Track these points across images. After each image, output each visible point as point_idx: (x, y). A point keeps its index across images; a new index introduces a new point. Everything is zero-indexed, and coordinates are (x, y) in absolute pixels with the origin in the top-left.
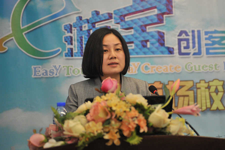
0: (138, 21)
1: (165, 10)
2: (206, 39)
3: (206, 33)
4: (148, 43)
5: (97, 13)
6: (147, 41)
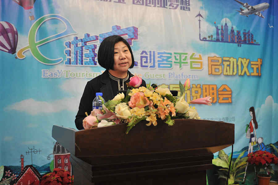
1: (133, 37)
2: (158, 57)
3: (159, 53)
5: (88, 35)
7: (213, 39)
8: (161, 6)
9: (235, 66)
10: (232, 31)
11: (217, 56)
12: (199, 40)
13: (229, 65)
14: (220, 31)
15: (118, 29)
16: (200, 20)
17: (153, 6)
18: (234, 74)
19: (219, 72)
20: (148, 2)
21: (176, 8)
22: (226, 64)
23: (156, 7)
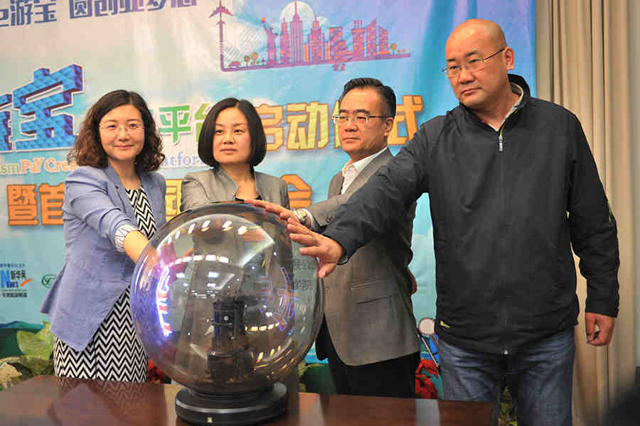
0: (50, 100)
1: (73, 86)
4: (53, 132)
6: (52, 129)
7: (258, 62)
8: (127, 10)
9: (324, 124)
10: (316, 32)
11: (270, 103)
12: (219, 69)
13: (304, 125)
14: (277, 41)
15: (45, 75)
16: (221, 23)
17: (110, 13)
18: (321, 144)
19: (274, 143)
20: (101, 8)
21: (161, 7)
22: (295, 120)
23: (118, 14)
